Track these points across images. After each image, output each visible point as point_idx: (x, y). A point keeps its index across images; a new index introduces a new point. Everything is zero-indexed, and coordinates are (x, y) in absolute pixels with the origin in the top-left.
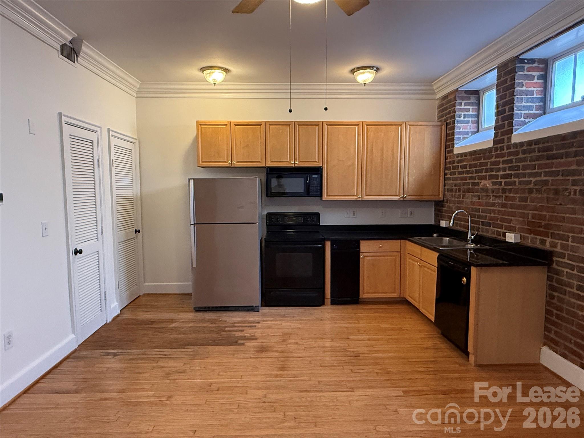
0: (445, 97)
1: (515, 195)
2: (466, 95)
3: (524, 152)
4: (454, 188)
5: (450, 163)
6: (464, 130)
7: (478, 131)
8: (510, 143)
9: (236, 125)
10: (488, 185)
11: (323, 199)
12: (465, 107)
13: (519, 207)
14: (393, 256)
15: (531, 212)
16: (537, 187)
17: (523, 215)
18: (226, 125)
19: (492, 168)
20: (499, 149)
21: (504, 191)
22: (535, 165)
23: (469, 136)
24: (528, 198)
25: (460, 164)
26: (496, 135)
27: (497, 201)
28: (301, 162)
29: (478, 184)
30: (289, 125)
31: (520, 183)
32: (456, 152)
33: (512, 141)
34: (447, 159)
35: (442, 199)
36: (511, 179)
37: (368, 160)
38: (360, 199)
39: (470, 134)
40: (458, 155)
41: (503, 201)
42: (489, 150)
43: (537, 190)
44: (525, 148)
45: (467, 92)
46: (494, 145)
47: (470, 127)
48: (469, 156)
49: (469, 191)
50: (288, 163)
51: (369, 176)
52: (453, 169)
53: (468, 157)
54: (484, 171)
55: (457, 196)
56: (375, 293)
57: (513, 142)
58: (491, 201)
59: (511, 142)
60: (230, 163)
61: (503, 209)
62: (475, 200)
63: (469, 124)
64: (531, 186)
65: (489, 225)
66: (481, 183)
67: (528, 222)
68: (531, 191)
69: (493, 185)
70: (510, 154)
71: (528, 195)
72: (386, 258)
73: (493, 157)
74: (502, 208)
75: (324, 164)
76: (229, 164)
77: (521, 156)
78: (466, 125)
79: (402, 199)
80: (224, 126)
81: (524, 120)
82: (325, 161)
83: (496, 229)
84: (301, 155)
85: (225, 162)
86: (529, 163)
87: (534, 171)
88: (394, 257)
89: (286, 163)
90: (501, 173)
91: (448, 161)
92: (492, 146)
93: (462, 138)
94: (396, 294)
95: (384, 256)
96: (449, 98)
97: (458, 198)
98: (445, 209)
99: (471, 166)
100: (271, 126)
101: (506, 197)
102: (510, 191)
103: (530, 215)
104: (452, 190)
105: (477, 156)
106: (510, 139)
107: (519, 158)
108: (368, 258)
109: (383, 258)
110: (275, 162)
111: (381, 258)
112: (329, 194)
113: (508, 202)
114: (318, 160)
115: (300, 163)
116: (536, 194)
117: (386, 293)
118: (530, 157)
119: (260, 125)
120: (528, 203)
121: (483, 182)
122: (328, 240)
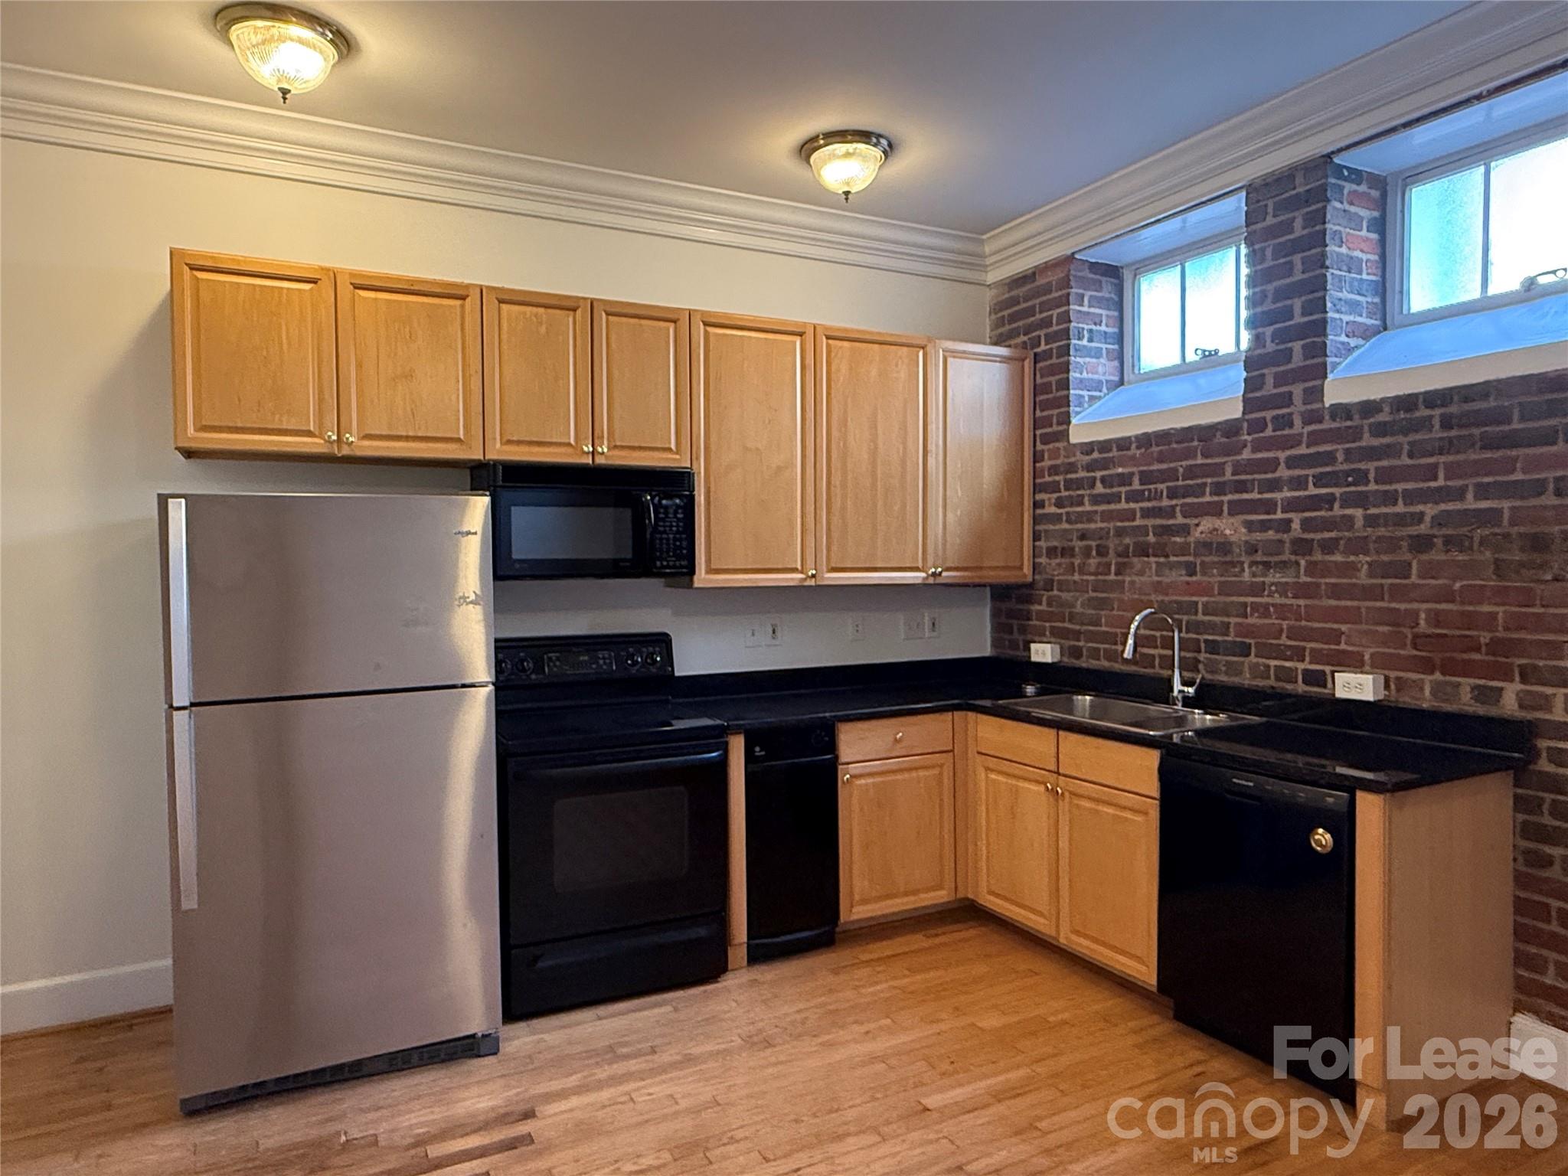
0: (1025, 277)
1: (1352, 558)
2: (1092, 276)
3: (1380, 430)
4: (1078, 544)
5: (1054, 470)
6: (1090, 376)
7: (1121, 383)
8: (1315, 406)
9: (357, 287)
10: (1228, 532)
11: (696, 584)
12: (1092, 310)
13: (1369, 593)
14: (933, 767)
15: (1425, 606)
16: (1445, 531)
17: (1395, 619)
18: (314, 281)
19: (1244, 482)
20: (1270, 425)
21: (1302, 547)
22: (1436, 466)
23: (1102, 394)
24: (1410, 565)
25: (1099, 474)
26: (1251, 384)
27: (1274, 577)
28: (616, 447)
29: (1185, 530)
30: (574, 310)
31: (1371, 521)
32: (1076, 437)
33: (1325, 399)
34: (1043, 460)
35: (1030, 579)
36: (1331, 509)
37: (834, 456)
38: (812, 582)
39: (1105, 390)
40: (1088, 448)
41: (1298, 576)
42: (1230, 429)
43: (1448, 541)
44: (1383, 417)
45: (1094, 267)
46: (1244, 413)
47: (1103, 369)
48: (1138, 448)
49: (1143, 551)
50: (570, 450)
51: (839, 504)
52: (1067, 489)
53: (1134, 451)
54: (1208, 490)
55: (1092, 569)
56: (889, 896)
57: (1328, 401)
58: (1246, 576)
59: (1323, 401)
60: (334, 437)
61: (1302, 602)
62: (1179, 577)
63: (1102, 360)
64: (1423, 528)
65: (1245, 650)
66: (1197, 525)
67: (1416, 636)
68: (1422, 544)
69: (1250, 531)
70: (1315, 439)
71: (1408, 557)
72: (914, 774)
73: (1245, 446)
74: (1295, 597)
75: (698, 458)
76: (331, 443)
77: (1368, 441)
78: (1094, 360)
79: (931, 581)
80: (307, 287)
81: (1346, 339)
82: (698, 448)
83: (1273, 663)
84: (617, 425)
85: (309, 434)
86: (1409, 462)
87: (1433, 484)
88: (936, 771)
89: (563, 450)
90: (1287, 494)
91: (1047, 463)
92: (1238, 414)
93: (1087, 399)
94: (943, 892)
95: (910, 770)
96: (1041, 281)
97: (1096, 574)
98: (1044, 607)
99: (1146, 478)
100: (503, 306)
101: (1310, 563)
102: (1328, 547)
103: (1423, 616)
104: (1067, 552)
105: (1175, 446)
106: (1317, 393)
107: (1360, 448)
108: (862, 781)
109: (906, 775)
110: (519, 443)
111: (899, 777)
112: (713, 566)
113: (1323, 581)
114: (678, 443)
115: (616, 452)
116: (1448, 551)
117: (915, 892)
118: (1409, 443)
119: (463, 298)
120: (1414, 579)
121: (1207, 524)
122: (737, 730)
